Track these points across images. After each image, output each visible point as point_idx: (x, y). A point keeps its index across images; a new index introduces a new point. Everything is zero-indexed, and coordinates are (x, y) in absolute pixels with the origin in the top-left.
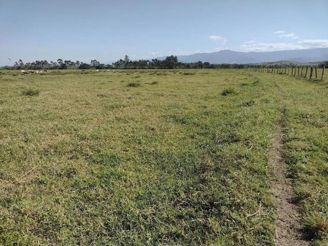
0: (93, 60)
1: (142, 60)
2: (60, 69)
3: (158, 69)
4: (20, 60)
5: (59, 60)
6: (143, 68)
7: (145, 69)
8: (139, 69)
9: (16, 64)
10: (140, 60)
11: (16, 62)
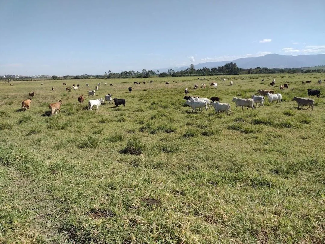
0: (170, 69)
1: (206, 68)
2: (144, 77)
3: (224, 75)
4: (110, 71)
5: (144, 70)
6: (211, 75)
7: (212, 75)
8: (208, 75)
9: (105, 74)
10: (203, 68)
11: (105, 73)
